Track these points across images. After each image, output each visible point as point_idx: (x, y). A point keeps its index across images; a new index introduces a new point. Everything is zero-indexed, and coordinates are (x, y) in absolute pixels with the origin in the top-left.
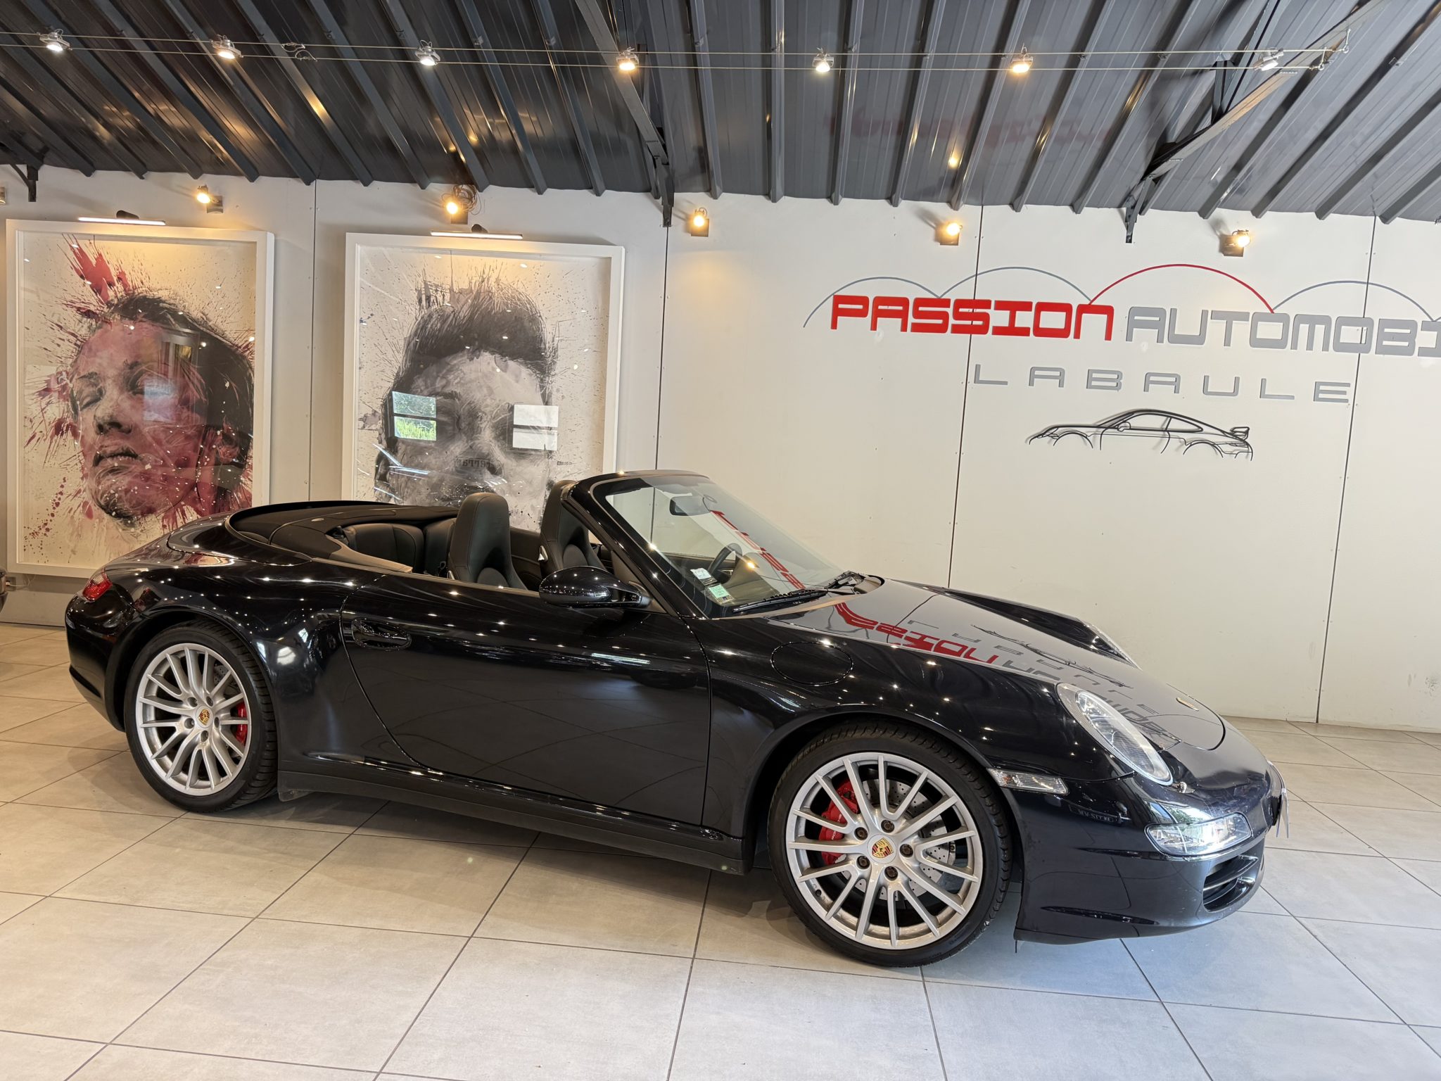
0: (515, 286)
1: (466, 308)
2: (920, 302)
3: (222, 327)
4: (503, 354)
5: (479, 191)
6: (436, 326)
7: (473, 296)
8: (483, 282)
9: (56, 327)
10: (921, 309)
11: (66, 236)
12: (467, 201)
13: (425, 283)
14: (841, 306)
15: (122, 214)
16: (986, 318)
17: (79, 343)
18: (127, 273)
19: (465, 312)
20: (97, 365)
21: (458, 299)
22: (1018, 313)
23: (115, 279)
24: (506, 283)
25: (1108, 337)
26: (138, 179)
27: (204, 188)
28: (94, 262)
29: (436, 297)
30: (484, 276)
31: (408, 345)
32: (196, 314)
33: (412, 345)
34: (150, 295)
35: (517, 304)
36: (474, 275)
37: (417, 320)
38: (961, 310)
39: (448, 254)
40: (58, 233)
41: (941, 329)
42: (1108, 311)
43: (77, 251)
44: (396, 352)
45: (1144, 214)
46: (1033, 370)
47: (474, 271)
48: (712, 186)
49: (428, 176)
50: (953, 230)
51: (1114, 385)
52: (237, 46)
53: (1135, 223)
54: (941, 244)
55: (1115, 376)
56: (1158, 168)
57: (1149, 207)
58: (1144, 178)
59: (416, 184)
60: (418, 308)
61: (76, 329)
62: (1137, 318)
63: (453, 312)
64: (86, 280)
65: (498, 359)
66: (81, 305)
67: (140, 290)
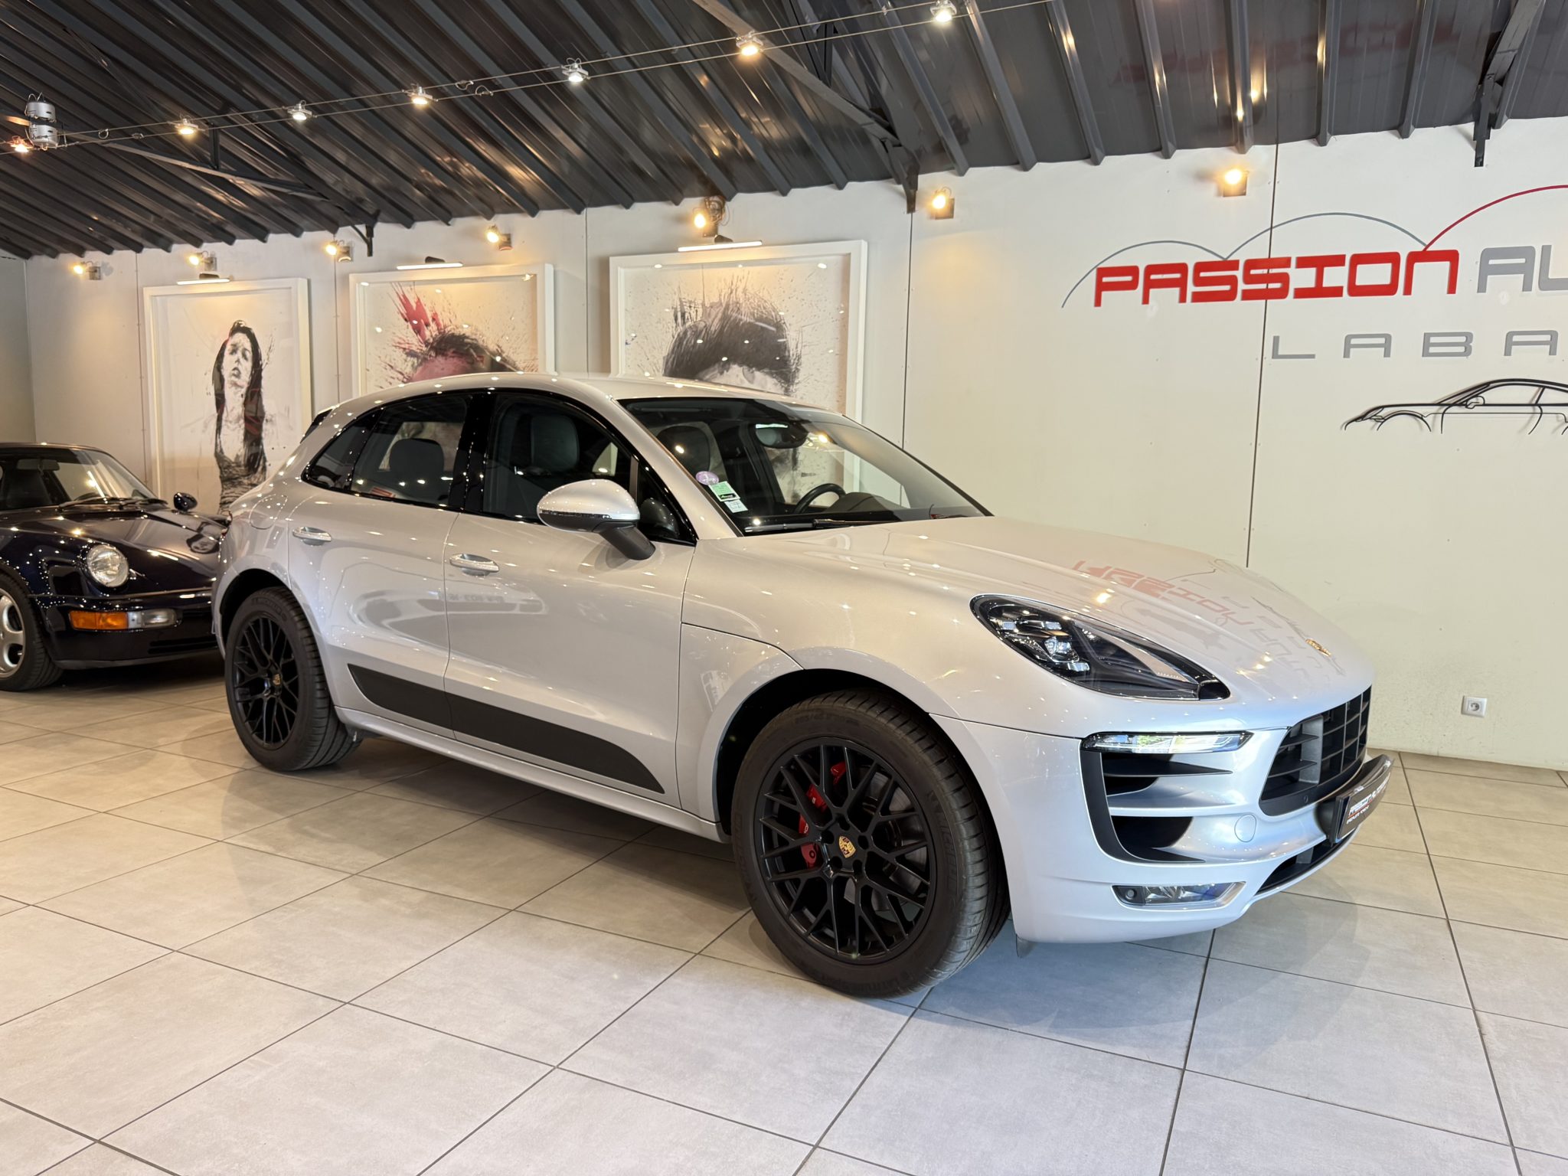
0: (761, 295)
1: (716, 321)
2: (1200, 267)
3: (512, 358)
4: (750, 367)
5: (730, 199)
6: (691, 342)
7: (722, 309)
8: (731, 292)
10: (1202, 274)
11: (393, 284)
12: (716, 212)
13: (680, 299)
14: (1105, 280)
15: (429, 260)
16: (1284, 279)
17: (405, 380)
18: (439, 313)
19: (715, 326)
21: (709, 314)
22: (1327, 270)
23: (430, 320)
24: (752, 292)
25: (1452, 289)
26: (446, 227)
27: (494, 228)
28: (414, 306)
29: (690, 313)
30: (733, 288)
32: (492, 347)
34: (457, 332)
35: (763, 313)
37: (673, 337)
38: (1253, 272)
39: (699, 268)
40: (388, 282)
41: (1229, 296)
42: (1452, 257)
43: (402, 298)
45: (1499, 127)
46: (1348, 338)
47: (723, 282)
48: (955, 162)
49: (681, 191)
50: (1233, 178)
51: (1461, 349)
52: (428, 92)
53: (1486, 141)
54: (1225, 196)
55: (1463, 339)
56: (1491, 67)
57: (1505, 117)
58: (1481, 82)
59: (670, 202)
60: (674, 325)
61: (403, 368)
62: (1493, 262)
63: (705, 327)
64: (409, 323)
65: (746, 371)
66: (407, 346)
67: (449, 329)
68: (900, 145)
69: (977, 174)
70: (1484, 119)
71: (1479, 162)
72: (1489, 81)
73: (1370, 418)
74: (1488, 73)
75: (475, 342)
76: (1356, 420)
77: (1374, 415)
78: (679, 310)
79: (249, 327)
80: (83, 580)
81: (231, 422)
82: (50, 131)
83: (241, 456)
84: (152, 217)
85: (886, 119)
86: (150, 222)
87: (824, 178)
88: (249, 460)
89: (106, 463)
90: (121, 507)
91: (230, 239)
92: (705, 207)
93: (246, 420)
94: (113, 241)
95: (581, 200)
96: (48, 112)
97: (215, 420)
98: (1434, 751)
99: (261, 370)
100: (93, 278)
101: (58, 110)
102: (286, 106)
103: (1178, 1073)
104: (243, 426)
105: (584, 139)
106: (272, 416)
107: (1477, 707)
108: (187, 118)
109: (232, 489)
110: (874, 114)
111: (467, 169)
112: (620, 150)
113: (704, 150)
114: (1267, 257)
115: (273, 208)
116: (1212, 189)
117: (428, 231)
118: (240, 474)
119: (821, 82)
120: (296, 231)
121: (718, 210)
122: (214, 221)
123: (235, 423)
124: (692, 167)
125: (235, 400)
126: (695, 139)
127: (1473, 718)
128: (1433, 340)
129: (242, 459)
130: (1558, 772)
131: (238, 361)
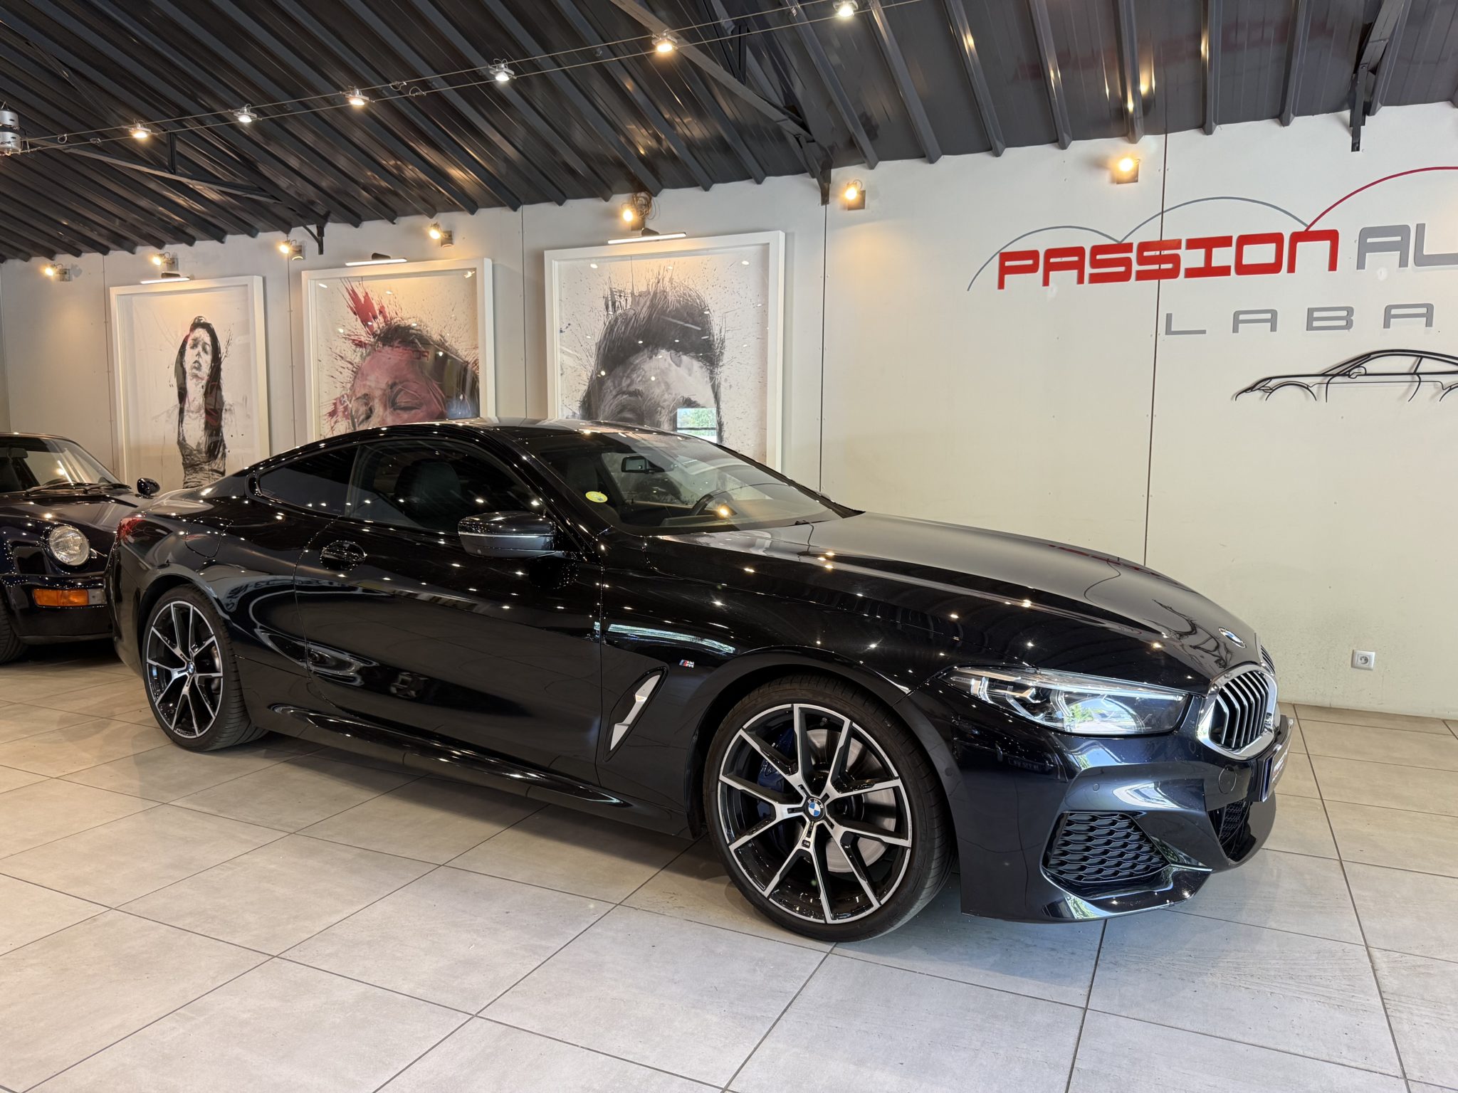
0: (686, 283)
1: (645, 309)
2: (1097, 250)
3: (456, 347)
4: (677, 351)
5: (656, 196)
6: (621, 329)
7: (650, 297)
8: (658, 282)
9: (338, 358)
10: (1098, 257)
11: (343, 280)
12: (644, 207)
13: (611, 289)
14: (1007, 264)
15: (376, 256)
16: (1176, 260)
17: (354, 369)
18: (385, 306)
19: (644, 313)
20: (368, 387)
21: (638, 302)
22: (1214, 250)
23: (378, 312)
24: (677, 281)
25: (1333, 266)
26: (391, 225)
27: (436, 226)
28: (363, 300)
29: (620, 302)
30: (660, 277)
31: (599, 349)
32: (436, 337)
33: (601, 349)
34: (402, 324)
35: (687, 300)
36: (651, 277)
37: (605, 325)
38: (1146, 254)
39: (628, 260)
40: (337, 278)
41: (1125, 277)
42: (1332, 236)
43: (351, 292)
44: (589, 357)
45: (1374, 114)
46: (1237, 314)
47: (651, 273)
48: (865, 157)
49: (610, 188)
50: (1125, 165)
51: (1343, 323)
52: (364, 93)
53: (1362, 127)
54: (1119, 182)
55: (1344, 313)
56: (1364, 56)
57: (1379, 104)
58: (1356, 71)
59: (601, 198)
60: (606, 314)
61: (353, 358)
62: (1371, 240)
63: (635, 314)
64: (358, 317)
65: (673, 355)
66: (356, 338)
67: (395, 320)
68: (814, 141)
69: (884, 166)
70: (1360, 108)
71: (1355, 147)
72: (1363, 71)
73: (1259, 389)
74: (1362, 61)
75: (419, 333)
76: (1245, 391)
77: (1262, 386)
78: (610, 299)
79: (209, 322)
80: (46, 560)
81: (192, 412)
82: (13, 138)
83: (202, 443)
84: (118, 221)
85: (798, 115)
86: (116, 226)
87: (743, 174)
88: (209, 447)
89: (73, 451)
90: (86, 492)
91: (190, 241)
92: (633, 203)
93: (207, 412)
94: (83, 245)
95: (518, 199)
96: (11, 120)
97: (177, 411)
98: (1326, 702)
99: (220, 363)
100: (63, 280)
101: (21, 118)
102: (232, 109)
103: (1081, 1013)
104: (204, 415)
105: (521, 143)
106: (231, 406)
107: (1366, 660)
108: (140, 123)
109: (194, 475)
110: (788, 111)
111: (411, 172)
112: (554, 152)
113: (632, 151)
114: (1159, 239)
115: (231, 211)
116: (1106, 176)
117: (374, 229)
118: (201, 460)
119: (736, 80)
120: (252, 232)
121: (645, 205)
122: (176, 224)
123: (196, 413)
124: (621, 165)
125: (196, 391)
126: (623, 140)
127: (1363, 671)
128: (1316, 314)
129: (203, 447)
130: (1444, 721)
131: (199, 354)
